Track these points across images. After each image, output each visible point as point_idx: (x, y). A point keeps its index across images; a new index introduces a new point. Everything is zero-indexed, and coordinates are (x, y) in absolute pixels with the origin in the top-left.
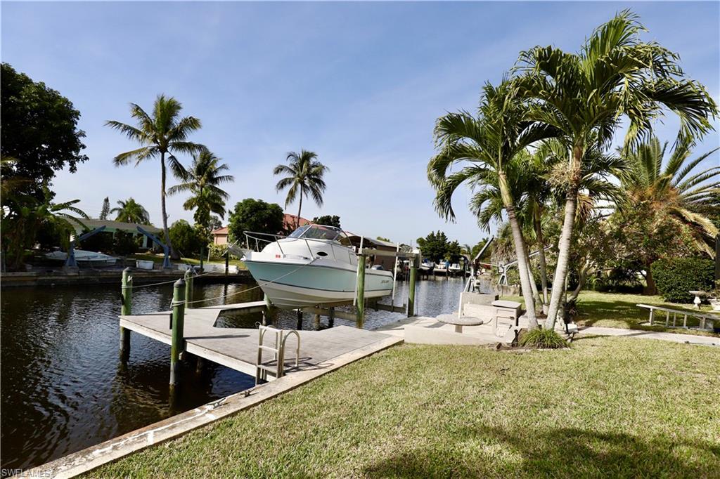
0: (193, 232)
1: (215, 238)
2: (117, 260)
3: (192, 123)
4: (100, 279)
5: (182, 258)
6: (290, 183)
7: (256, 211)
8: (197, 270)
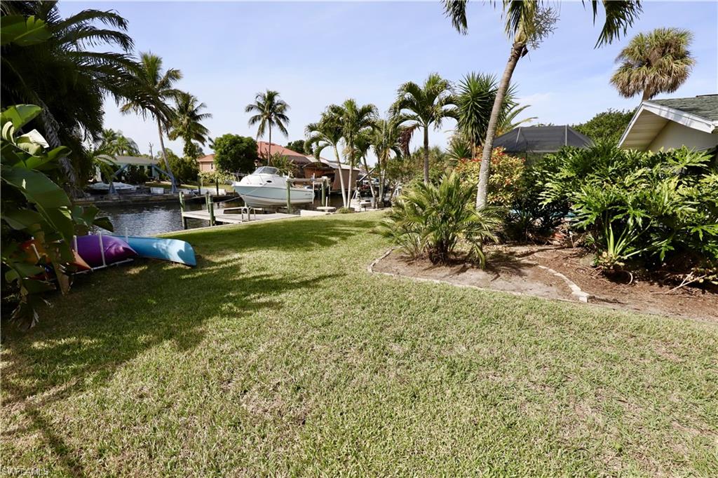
0: (186, 163)
1: (201, 165)
2: (137, 188)
3: (174, 75)
4: (133, 201)
5: (182, 185)
6: (259, 119)
7: (234, 144)
8: (196, 193)
